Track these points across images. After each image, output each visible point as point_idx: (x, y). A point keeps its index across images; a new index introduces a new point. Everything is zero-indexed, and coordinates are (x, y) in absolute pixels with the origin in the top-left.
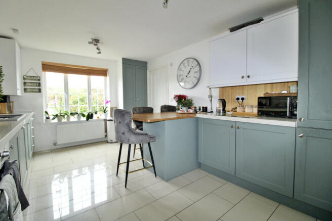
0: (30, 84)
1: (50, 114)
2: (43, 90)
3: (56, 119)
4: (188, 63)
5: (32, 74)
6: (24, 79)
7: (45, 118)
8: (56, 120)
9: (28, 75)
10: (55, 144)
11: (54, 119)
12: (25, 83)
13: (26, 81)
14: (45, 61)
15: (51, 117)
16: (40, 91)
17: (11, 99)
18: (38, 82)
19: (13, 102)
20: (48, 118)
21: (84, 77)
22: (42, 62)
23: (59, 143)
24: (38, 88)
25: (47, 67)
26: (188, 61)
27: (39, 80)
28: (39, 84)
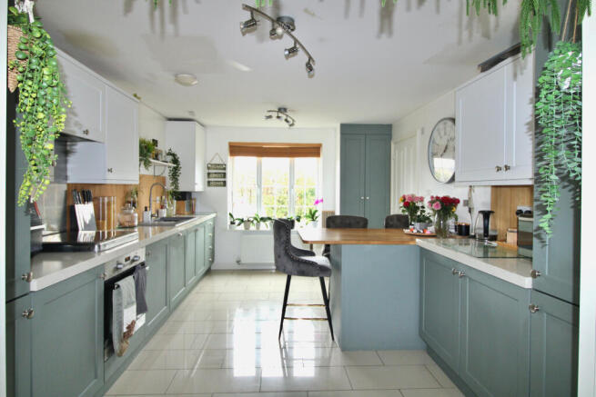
0: (214, 175)
1: (235, 217)
2: (228, 183)
3: (243, 224)
4: (445, 128)
5: (217, 161)
6: (209, 168)
7: (229, 223)
8: (242, 227)
9: (213, 162)
10: (238, 262)
11: (239, 224)
12: (209, 174)
13: (210, 171)
14: (232, 141)
15: (237, 222)
16: (224, 184)
17: (193, 196)
18: (223, 171)
19: (195, 199)
20: (232, 223)
21: (285, 161)
22: (230, 143)
23: (243, 261)
24: (223, 180)
25: (236, 149)
26: (445, 124)
27: (225, 169)
28: (224, 175)
